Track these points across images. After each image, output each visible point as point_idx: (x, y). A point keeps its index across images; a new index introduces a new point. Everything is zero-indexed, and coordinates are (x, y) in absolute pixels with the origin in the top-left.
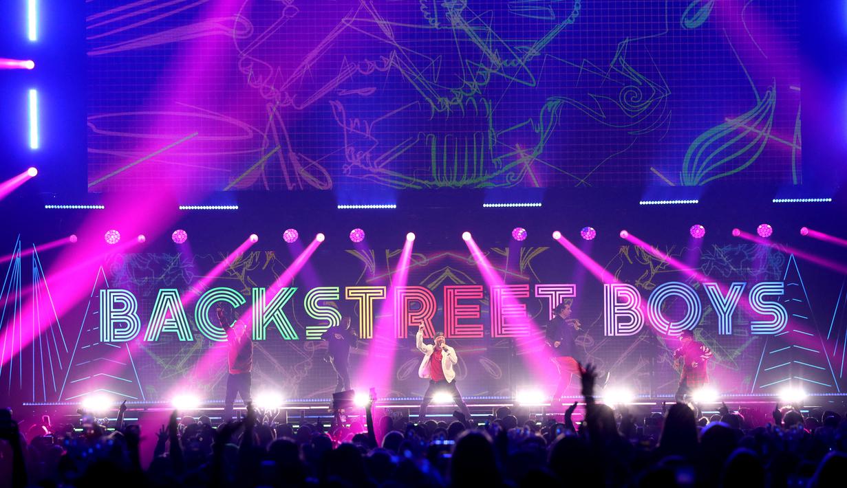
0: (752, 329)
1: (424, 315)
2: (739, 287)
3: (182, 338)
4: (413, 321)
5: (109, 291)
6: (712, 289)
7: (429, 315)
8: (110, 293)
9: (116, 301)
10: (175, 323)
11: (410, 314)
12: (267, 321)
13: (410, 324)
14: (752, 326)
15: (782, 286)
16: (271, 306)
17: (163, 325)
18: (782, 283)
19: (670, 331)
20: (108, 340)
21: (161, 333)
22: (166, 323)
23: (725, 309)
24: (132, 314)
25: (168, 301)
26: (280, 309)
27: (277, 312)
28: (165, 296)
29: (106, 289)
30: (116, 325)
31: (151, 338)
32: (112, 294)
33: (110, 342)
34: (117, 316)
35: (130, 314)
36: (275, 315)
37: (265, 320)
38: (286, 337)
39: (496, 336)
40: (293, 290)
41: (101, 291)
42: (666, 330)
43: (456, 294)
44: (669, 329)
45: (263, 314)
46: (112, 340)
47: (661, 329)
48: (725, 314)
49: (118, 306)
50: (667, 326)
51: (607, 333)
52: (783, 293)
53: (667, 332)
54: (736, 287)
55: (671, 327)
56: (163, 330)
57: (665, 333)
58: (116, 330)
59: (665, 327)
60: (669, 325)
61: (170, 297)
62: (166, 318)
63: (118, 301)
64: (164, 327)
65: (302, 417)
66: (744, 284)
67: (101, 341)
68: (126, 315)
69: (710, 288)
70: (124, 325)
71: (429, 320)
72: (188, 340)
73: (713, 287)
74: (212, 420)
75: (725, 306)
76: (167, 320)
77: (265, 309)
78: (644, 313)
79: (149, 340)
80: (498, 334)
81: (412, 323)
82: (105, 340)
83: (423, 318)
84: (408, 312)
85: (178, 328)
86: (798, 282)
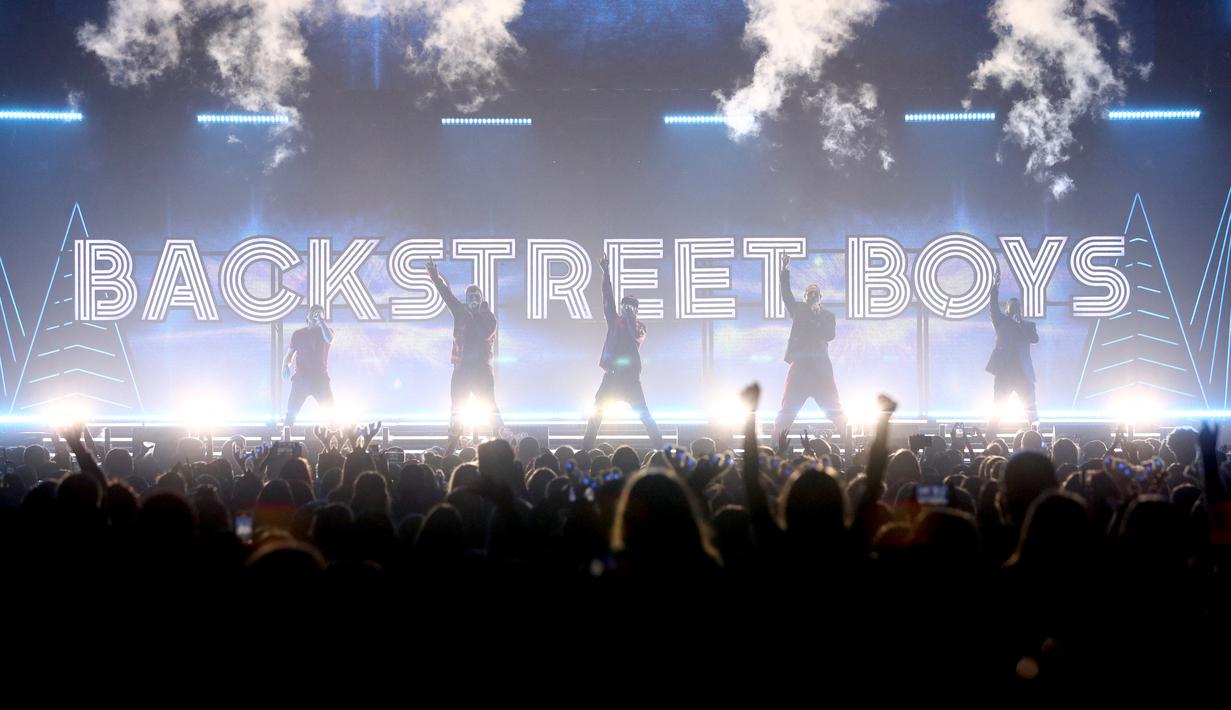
0: (1075, 309)
1: (573, 283)
2: (1056, 244)
3: (201, 315)
4: (557, 292)
5: (88, 242)
6: (1015, 247)
7: (580, 283)
8: (91, 245)
9: (99, 258)
10: (190, 293)
11: (551, 282)
12: (333, 290)
13: (552, 297)
14: (1075, 304)
15: (1123, 243)
16: (337, 268)
17: (172, 295)
18: (1122, 238)
19: (949, 311)
20: (87, 318)
21: (170, 307)
22: (176, 293)
23: (1034, 278)
24: (124, 278)
25: (180, 258)
26: (352, 272)
27: (348, 277)
28: (175, 250)
29: (85, 239)
30: (100, 295)
31: (153, 315)
32: (93, 247)
33: (90, 321)
34: (102, 280)
35: (120, 278)
36: (345, 281)
37: (329, 289)
38: (362, 315)
39: (684, 316)
40: (372, 244)
41: (77, 242)
42: (943, 308)
43: (622, 251)
44: (948, 307)
45: (326, 280)
46: (94, 318)
47: (936, 308)
48: (1034, 285)
49: (102, 265)
50: (945, 303)
51: (853, 313)
52: (1122, 254)
53: (945, 312)
54: (1051, 244)
55: (951, 304)
56: (173, 303)
57: (942, 314)
58: (99, 302)
59: (942, 305)
60: (948, 301)
61: (184, 253)
62: (177, 284)
63: (103, 258)
64: (174, 299)
65: (386, 438)
66: (1064, 239)
67: (77, 318)
68: (115, 279)
69: (1011, 245)
70: (113, 295)
71: (581, 291)
72: (211, 318)
73: (1016, 244)
74: (248, 442)
75: (1034, 272)
76: (178, 288)
77: (329, 272)
78: (909, 283)
79: (150, 318)
80: (686, 314)
81: (554, 295)
82: (83, 318)
83: (571, 288)
84: (549, 279)
85: (196, 301)
86: (1147, 236)
